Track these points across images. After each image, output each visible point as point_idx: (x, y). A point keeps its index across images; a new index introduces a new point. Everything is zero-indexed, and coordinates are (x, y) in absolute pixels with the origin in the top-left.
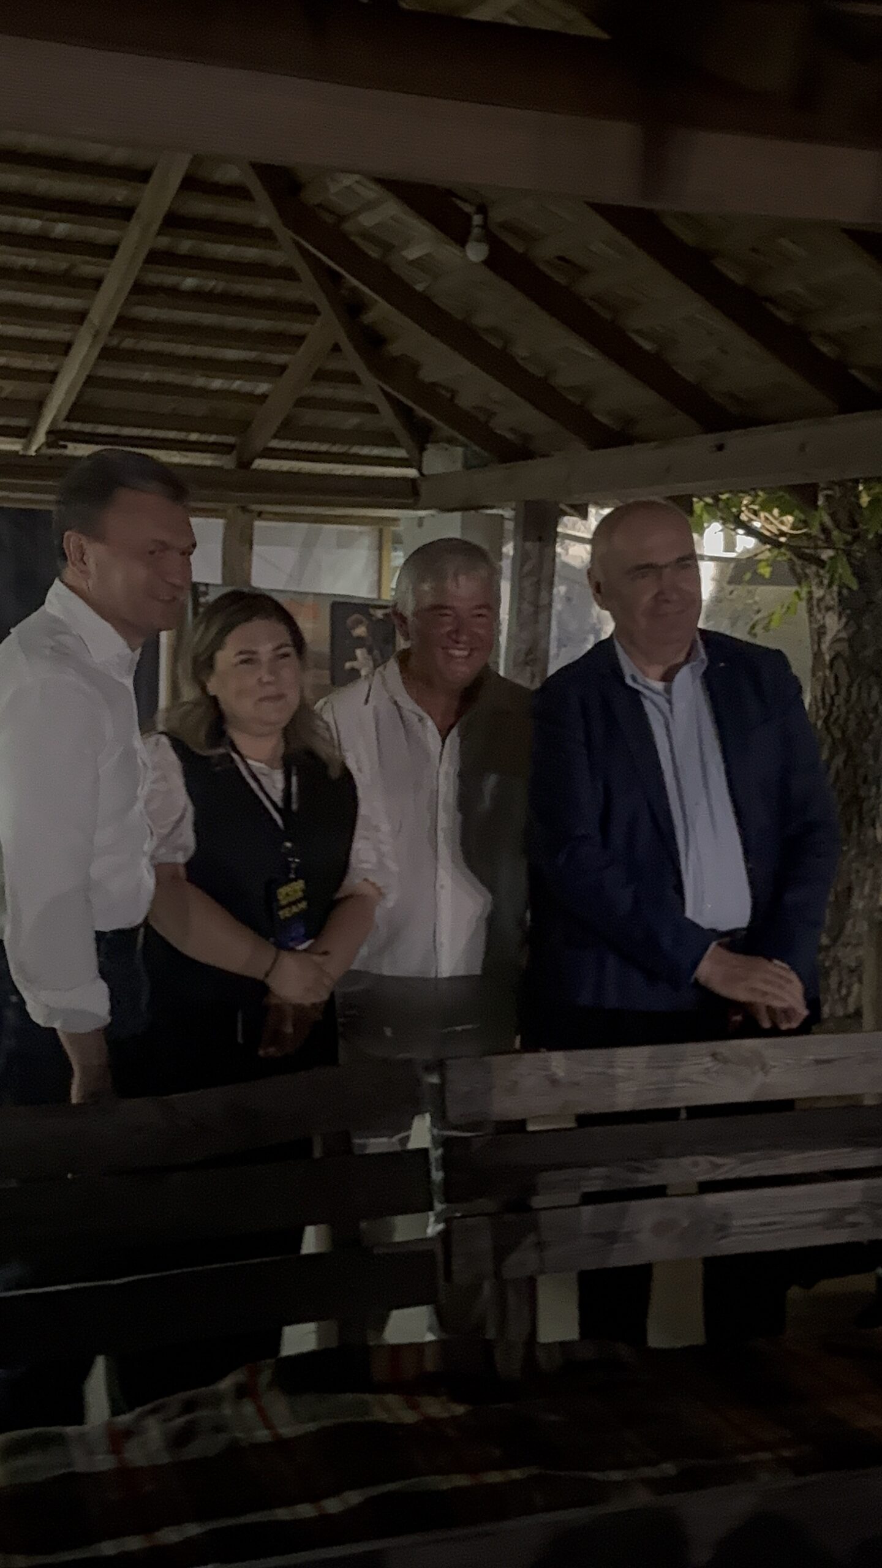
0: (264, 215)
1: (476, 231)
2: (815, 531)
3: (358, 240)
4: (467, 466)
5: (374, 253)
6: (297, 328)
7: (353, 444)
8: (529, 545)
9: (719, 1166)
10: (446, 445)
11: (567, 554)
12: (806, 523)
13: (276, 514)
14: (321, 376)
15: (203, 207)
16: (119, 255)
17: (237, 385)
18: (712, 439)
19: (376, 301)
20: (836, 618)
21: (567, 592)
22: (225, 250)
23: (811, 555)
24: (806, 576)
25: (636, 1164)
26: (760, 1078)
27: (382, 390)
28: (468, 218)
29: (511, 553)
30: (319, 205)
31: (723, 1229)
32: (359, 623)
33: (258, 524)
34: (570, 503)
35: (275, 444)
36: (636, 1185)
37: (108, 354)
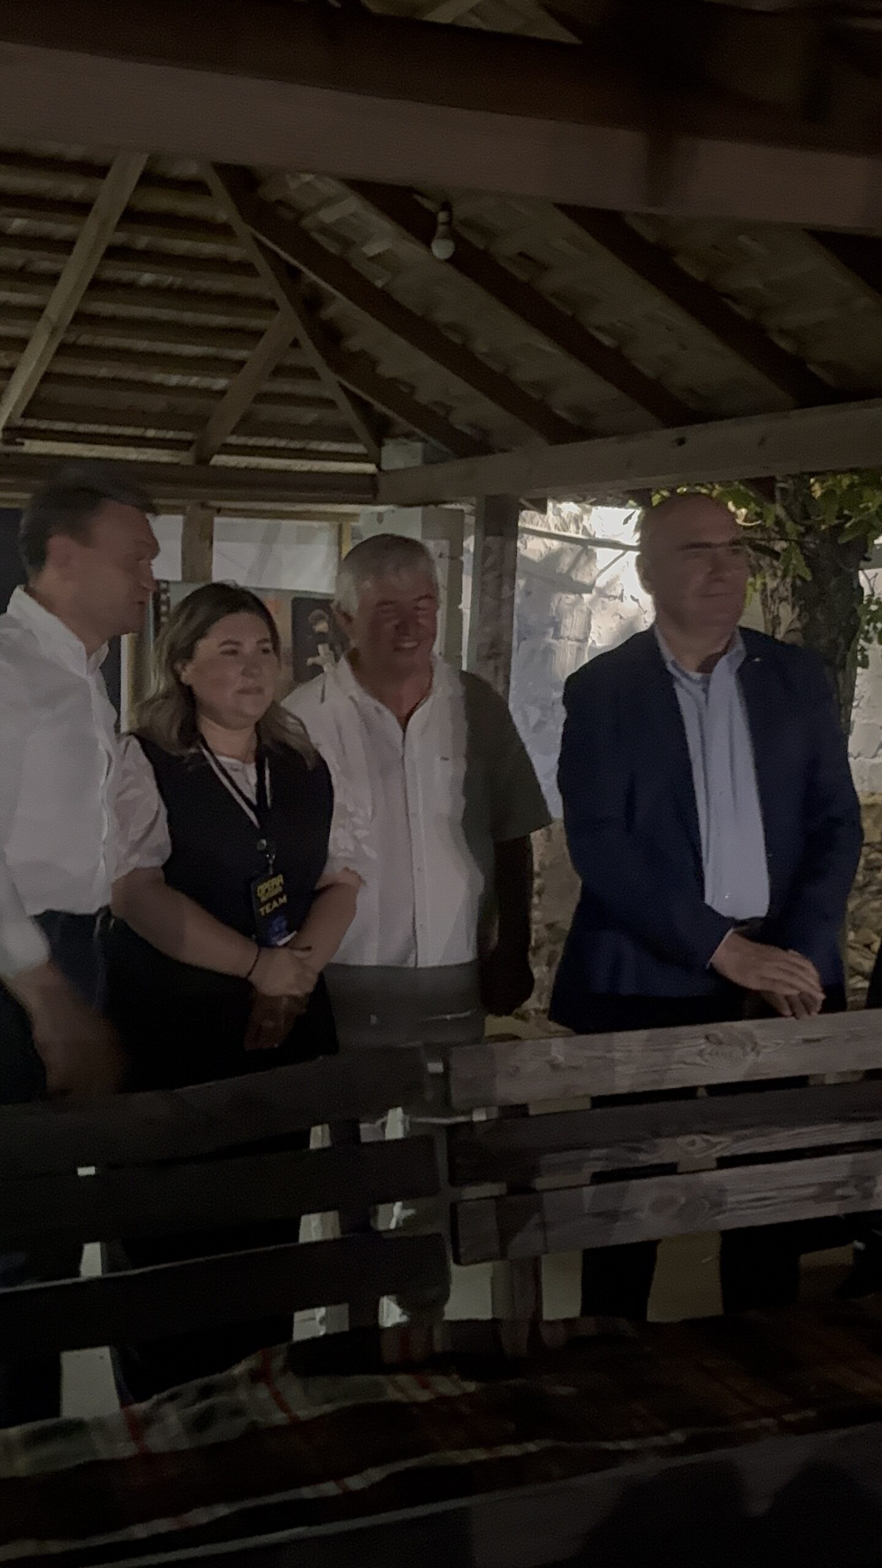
0: (222, 210)
1: (441, 229)
2: (770, 523)
3: (315, 235)
4: (428, 461)
5: (333, 248)
6: (254, 323)
7: (312, 439)
8: (489, 539)
9: (715, 1145)
10: (405, 441)
11: (526, 548)
12: (759, 516)
13: (236, 510)
14: (279, 371)
15: (162, 201)
16: (76, 249)
17: (194, 381)
18: (673, 433)
19: (334, 297)
20: (789, 608)
21: (526, 585)
22: (182, 245)
23: (765, 547)
24: (761, 567)
25: (635, 1145)
26: (751, 1058)
27: (341, 385)
28: (434, 216)
29: (472, 549)
30: (279, 202)
31: (718, 1205)
32: (320, 618)
33: (218, 520)
34: (530, 497)
35: (233, 440)
36: (636, 1165)
37: (64, 350)
